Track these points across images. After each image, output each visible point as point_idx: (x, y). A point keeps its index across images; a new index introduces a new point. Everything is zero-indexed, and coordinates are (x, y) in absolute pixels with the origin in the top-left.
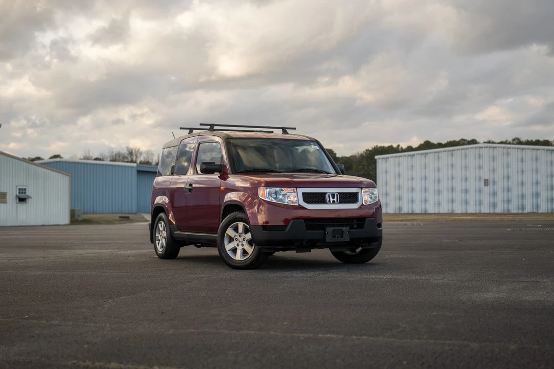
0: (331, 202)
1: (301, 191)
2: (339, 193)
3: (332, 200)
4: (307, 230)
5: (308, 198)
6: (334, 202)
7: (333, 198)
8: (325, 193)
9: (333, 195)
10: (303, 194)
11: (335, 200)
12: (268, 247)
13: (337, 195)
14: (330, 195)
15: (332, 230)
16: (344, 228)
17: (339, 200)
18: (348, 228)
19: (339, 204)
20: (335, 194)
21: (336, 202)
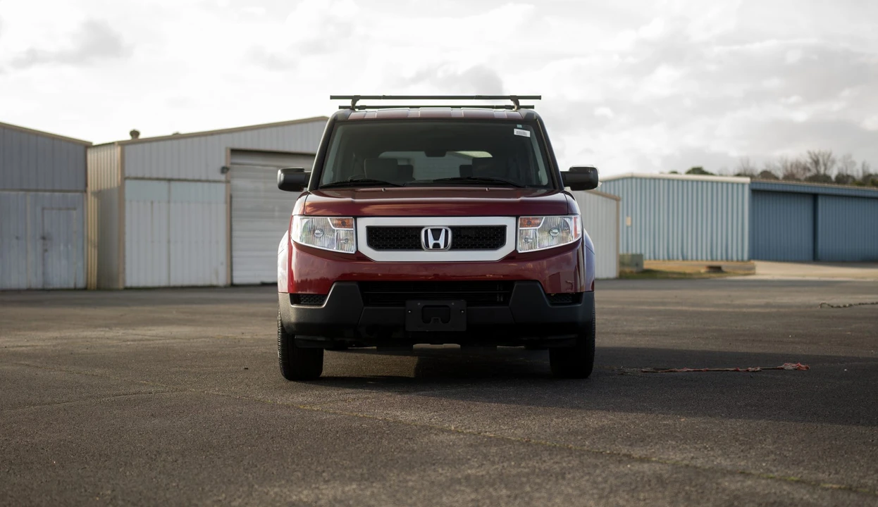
0: (431, 246)
1: (363, 223)
2: (453, 228)
3: (431, 242)
4: (367, 305)
5: (379, 238)
6: (436, 246)
7: (436, 237)
8: (420, 228)
9: (436, 232)
10: (370, 230)
11: (441, 241)
12: (309, 338)
13: (447, 231)
14: (429, 231)
15: (423, 305)
16: (452, 304)
17: (453, 243)
18: (463, 302)
19: (451, 249)
20: (441, 230)
21: (442, 247)
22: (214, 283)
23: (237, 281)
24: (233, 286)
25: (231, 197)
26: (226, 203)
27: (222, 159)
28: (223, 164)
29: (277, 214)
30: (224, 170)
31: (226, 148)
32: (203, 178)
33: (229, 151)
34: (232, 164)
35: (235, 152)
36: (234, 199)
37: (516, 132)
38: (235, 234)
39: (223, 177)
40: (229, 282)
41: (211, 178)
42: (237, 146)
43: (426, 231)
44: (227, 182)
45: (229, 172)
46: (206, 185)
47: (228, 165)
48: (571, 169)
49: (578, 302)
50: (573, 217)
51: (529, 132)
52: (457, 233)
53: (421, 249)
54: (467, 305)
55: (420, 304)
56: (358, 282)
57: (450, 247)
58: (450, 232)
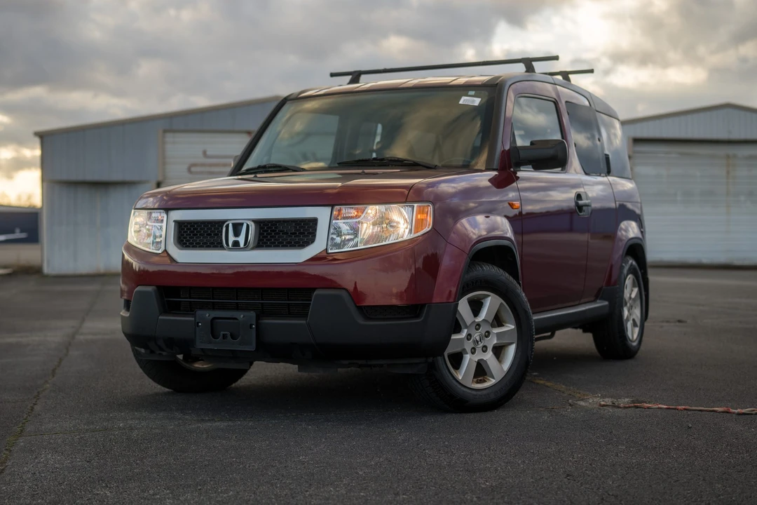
0: (231, 244)
1: (173, 217)
2: (256, 222)
4: (161, 314)
6: (236, 244)
7: (237, 234)
8: (220, 223)
9: (237, 228)
10: (177, 225)
11: (241, 239)
13: (248, 226)
14: (231, 226)
15: (211, 318)
16: (241, 316)
17: (260, 240)
18: (253, 314)
19: (253, 249)
20: (242, 224)
21: (242, 245)
28: (630, 153)
29: (679, 198)
31: (630, 138)
33: (631, 141)
34: (635, 153)
35: (637, 141)
37: (464, 100)
42: (639, 135)
43: (228, 225)
45: (631, 161)
48: (532, 143)
49: (417, 316)
50: (416, 205)
51: (480, 99)
52: (261, 228)
53: (222, 247)
54: (258, 318)
55: (208, 315)
56: (158, 287)
57: (251, 245)
58: (252, 227)
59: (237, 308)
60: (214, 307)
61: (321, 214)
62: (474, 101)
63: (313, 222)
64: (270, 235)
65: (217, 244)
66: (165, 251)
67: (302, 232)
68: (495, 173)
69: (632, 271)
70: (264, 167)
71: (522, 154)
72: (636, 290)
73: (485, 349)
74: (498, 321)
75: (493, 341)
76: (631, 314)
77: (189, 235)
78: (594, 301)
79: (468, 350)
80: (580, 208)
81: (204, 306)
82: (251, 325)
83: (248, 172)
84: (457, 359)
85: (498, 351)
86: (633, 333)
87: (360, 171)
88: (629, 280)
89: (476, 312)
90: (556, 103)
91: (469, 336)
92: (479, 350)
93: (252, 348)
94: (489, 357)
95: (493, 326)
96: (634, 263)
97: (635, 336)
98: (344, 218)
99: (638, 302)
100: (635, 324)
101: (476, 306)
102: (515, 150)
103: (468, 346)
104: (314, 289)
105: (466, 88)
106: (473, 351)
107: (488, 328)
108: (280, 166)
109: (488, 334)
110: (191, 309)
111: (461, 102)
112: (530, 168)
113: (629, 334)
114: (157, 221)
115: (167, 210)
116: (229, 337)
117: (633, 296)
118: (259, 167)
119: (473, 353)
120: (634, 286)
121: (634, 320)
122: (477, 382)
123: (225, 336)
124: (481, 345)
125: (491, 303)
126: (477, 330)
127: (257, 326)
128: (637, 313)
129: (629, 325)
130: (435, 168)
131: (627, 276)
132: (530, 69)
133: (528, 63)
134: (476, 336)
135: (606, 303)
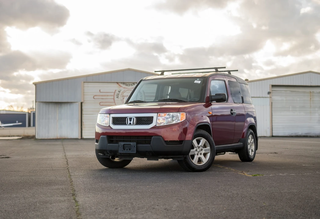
1: (112, 116)
2: (136, 117)
4: (108, 144)
7: (130, 121)
8: (126, 118)
9: (131, 119)
11: (132, 122)
13: (134, 119)
14: (129, 118)
15: (123, 144)
16: (132, 143)
17: (137, 122)
18: (135, 143)
19: (135, 125)
20: (132, 118)
21: (132, 124)
22: (265, 135)
23: (274, 135)
24: (273, 136)
25: (272, 103)
26: (270, 105)
27: (268, 89)
28: (269, 91)
29: (291, 109)
30: (269, 93)
31: (270, 85)
32: (261, 96)
33: (271, 86)
34: (272, 90)
35: (273, 86)
36: (273, 104)
38: (273, 117)
39: (269, 96)
40: (271, 135)
41: (264, 96)
42: (274, 84)
43: (128, 119)
44: (271, 97)
45: (271, 94)
46: (262, 98)
47: (271, 91)
48: (216, 95)
49: (181, 144)
50: (181, 113)
51: (200, 81)
52: (137, 119)
53: (126, 124)
54: (137, 144)
55: (122, 143)
56: (107, 136)
57: (135, 124)
58: (135, 119)
59: (130, 141)
60: (124, 141)
61: (154, 115)
62: (198, 82)
63: (152, 117)
64: (140, 121)
65: (125, 124)
66: (109, 126)
67: (149, 120)
68: (205, 103)
69: (251, 133)
70: (136, 101)
71: (213, 98)
72: (253, 140)
73: (201, 154)
74: (205, 146)
75: (203, 152)
76: (251, 148)
77: (116, 121)
78: (238, 143)
79: (196, 154)
80: (232, 114)
81: (121, 141)
82: (135, 146)
83: (131, 103)
84: (193, 157)
85: (205, 155)
86: (251, 154)
87: (165, 103)
88: (250, 137)
89: (198, 144)
90: (225, 81)
91: (196, 150)
92: (199, 154)
93: (135, 152)
94: (202, 156)
95: (203, 148)
96: (252, 131)
97: (252, 155)
98: (161, 116)
99: (254, 144)
100: (252, 151)
101: (198, 142)
102: (211, 96)
103: (196, 153)
104: (153, 136)
105: (196, 78)
106: (198, 154)
107: (202, 148)
108: (140, 101)
109: (202, 150)
110: (117, 142)
111: (195, 82)
112: (215, 102)
113: (250, 154)
114: (107, 117)
115: (110, 114)
116: (128, 150)
117: (252, 142)
118: (134, 101)
119: (197, 155)
120: (252, 138)
121: (252, 149)
122: (199, 163)
123: (127, 149)
124: (200, 153)
125: (203, 141)
126: (199, 148)
127: (136, 146)
128: (253, 147)
129: (250, 151)
130: (187, 102)
131: (249, 135)
132: (217, 71)
133: (216, 69)
134: (198, 150)
135: (242, 143)
